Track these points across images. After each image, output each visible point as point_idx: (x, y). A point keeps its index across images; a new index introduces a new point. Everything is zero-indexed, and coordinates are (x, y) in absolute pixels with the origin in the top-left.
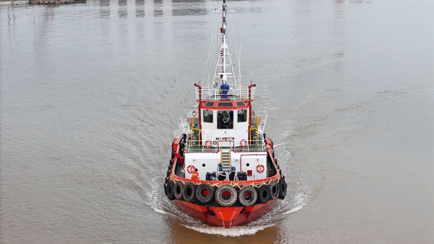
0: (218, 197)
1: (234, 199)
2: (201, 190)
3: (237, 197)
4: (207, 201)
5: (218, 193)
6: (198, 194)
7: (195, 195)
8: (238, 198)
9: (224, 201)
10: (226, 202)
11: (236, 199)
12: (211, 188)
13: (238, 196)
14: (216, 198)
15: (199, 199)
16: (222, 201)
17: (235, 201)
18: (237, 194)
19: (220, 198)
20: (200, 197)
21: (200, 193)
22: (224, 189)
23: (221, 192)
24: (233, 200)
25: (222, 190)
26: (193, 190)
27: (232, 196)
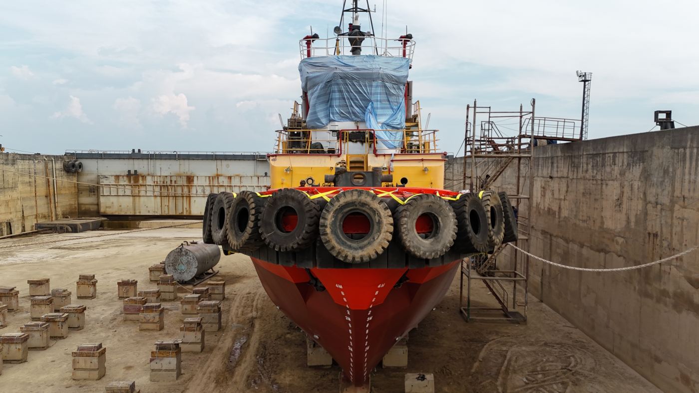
0: (328, 230)
1: (382, 235)
2: (275, 212)
3: (392, 229)
4: (292, 245)
5: (329, 219)
6: (267, 224)
7: (256, 227)
8: (397, 234)
9: (349, 243)
10: (356, 249)
11: (390, 238)
12: (305, 202)
13: (396, 225)
14: (322, 237)
15: (267, 241)
16: (344, 244)
17: (386, 244)
18: (391, 220)
19: (334, 232)
20: (271, 234)
21: (273, 221)
22: (347, 204)
23: (340, 216)
24: (381, 240)
25: (342, 208)
26: (253, 212)
27: (376, 227)
